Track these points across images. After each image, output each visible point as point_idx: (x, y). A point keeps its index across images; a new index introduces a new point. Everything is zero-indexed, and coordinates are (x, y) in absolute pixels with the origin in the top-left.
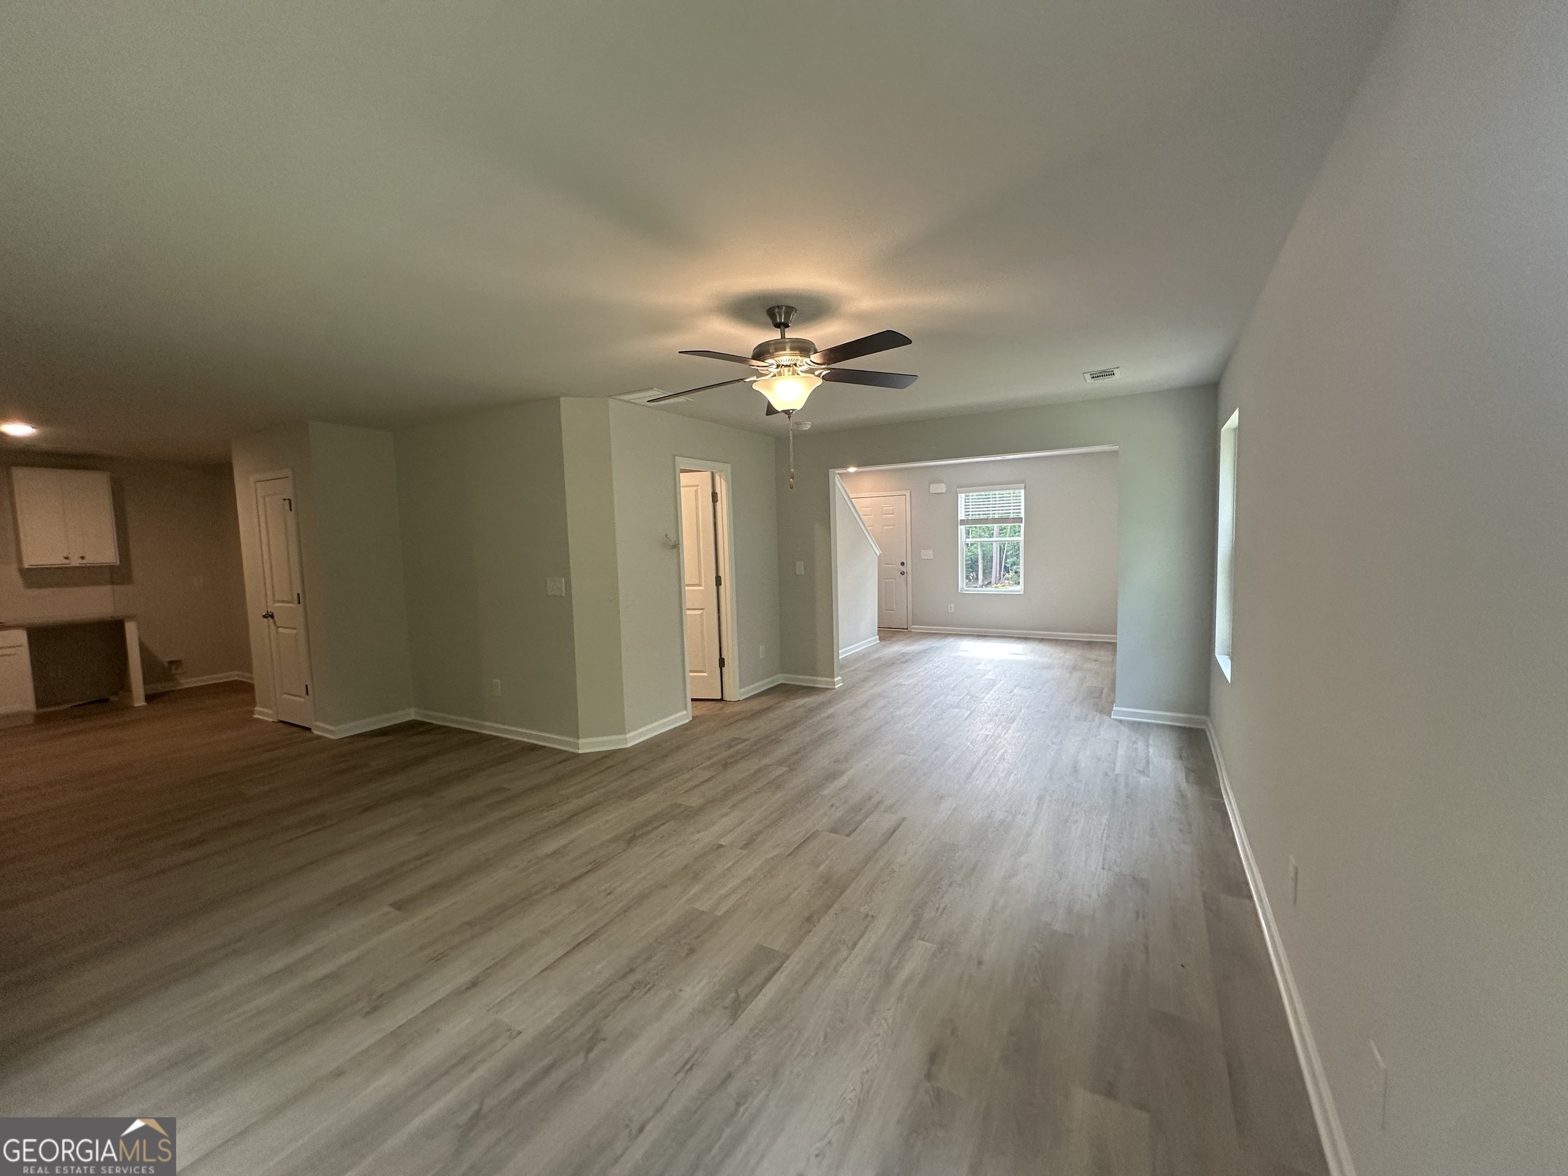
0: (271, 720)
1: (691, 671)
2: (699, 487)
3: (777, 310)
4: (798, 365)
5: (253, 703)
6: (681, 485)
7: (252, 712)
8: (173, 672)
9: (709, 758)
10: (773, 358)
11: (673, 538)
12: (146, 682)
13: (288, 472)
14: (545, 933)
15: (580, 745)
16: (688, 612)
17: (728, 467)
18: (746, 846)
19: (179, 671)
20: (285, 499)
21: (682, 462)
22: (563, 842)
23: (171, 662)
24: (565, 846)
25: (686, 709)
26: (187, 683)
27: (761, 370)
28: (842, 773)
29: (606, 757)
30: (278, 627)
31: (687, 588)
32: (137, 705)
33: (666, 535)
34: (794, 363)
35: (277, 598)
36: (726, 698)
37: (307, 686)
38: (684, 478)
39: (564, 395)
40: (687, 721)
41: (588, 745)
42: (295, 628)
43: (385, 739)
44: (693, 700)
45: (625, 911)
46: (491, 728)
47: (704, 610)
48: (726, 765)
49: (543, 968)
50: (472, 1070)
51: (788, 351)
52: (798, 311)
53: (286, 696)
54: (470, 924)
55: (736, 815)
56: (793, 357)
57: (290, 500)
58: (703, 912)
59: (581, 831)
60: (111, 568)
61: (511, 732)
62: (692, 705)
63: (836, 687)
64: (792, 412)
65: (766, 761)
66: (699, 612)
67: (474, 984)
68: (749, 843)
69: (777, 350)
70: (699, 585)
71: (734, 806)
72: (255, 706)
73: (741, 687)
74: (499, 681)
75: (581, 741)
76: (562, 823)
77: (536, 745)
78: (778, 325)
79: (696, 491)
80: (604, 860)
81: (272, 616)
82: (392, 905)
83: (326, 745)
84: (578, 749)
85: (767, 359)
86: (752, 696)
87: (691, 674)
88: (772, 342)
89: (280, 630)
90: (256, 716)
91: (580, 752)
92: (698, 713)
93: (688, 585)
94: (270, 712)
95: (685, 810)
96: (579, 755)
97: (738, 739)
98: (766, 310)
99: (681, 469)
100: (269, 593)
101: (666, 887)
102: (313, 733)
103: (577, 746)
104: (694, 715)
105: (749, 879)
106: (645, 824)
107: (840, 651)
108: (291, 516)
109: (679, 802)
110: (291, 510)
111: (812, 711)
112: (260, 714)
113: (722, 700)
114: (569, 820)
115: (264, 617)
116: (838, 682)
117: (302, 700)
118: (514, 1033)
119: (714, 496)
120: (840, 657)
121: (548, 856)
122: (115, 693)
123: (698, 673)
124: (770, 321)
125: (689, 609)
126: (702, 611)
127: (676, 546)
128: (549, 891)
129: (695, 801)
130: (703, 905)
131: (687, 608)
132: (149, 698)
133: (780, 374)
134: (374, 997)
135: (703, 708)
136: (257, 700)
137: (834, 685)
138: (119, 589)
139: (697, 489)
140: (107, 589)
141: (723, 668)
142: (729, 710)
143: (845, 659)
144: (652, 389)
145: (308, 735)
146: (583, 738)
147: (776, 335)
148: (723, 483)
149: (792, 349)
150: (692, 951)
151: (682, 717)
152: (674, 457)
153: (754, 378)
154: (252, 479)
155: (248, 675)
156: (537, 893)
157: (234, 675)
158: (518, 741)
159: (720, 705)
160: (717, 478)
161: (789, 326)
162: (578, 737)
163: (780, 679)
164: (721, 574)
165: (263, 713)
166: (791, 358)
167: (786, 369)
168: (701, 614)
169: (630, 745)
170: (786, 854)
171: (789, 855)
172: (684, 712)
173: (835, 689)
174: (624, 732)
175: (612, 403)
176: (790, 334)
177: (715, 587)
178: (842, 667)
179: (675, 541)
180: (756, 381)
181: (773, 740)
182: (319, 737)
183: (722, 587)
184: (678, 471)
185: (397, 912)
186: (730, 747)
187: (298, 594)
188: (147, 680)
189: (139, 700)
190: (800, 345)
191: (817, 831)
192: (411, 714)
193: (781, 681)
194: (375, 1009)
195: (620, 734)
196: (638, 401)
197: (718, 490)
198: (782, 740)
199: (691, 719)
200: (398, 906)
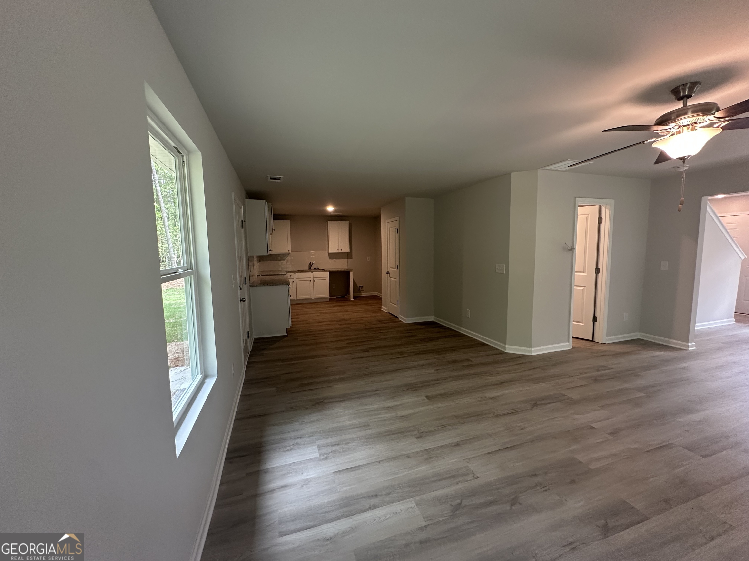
0: (386, 312)
1: (574, 321)
2: (589, 215)
3: (681, 88)
4: (698, 123)
5: (381, 304)
6: (578, 214)
7: (381, 308)
8: (360, 290)
9: (584, 373)
10: (675, 122)
11: (570, 244)
12: (354, 293)
13: (397, 218)
14: (490, 435)
15: (506, 348)
16: (576, 288)
17: (613, 201)
18: (611, 434)
19: (362, 290)
20: (396, 229)
21: (579, 201)
22: (498, 394)
23: (360, 287)
24: (498, 396)
25: (568, 341)
26: (364, 294)
27: (660, 133)
28: (698, 411)
29: (520, 357)
30: (390, 278)
31: (576, 274)
32: (351, 300)
33: (566, 243)
34: (694, 122)
35: (391, 267)
36: (596, 340)
37: (398, 301)
38: (581, 210)
39: (514, 171)
40: (569, 349)
41: (510, 349)
42: (396, 279)
43: (423, 327)
44: (573, 337)
45: (532, 442)
46: (464, 331)
47: (586, 287)
48: (596, 380)
49: (488, 452)
50: (457, 483)
51: (690, 114)
52: (702, 83)
53: (391, 304)
54: (456, 417)
55: (603, 413)
56: (695, 118)
57: (397, 229)
58: (580, 462)
59: (507, 391)
60: (347, 253)
61: (472, 334)
62: (572, 340)
63: (689, 349)
64: (688, 158)
65: (626, 385)
66: (582, 288)
67: (457, 445)
68: (615, 433)
69: (678, 116)
70: (583, 272)
71: (602, 406)
72: (382, 306)
73: (607, 336)
74: (469, 310)
75: (507, 346)
76: (497, 384)
77: (485, 343)
78: (680, 99)
79: (587, 218)
80: (520, 410)
81: (389, 273)
82: (426, 397)
83: (403, 325)
84: (505, 350)
85: (669, 124)
86: (616, 342)
87: (574, 323)
88: (674, 112)
89: (391, 279)
90: (382, 309)
91: (506, 351)
92: (575, 346)
93: (577, 272)
94: (386, 308)
95: (568, 399)
96: (504, 353)
97: (604, 367)
98: (671, 91)
99: (579, 205)
100: (389, 264)
101: (555, 438)
102: (399, 319)
103: (505, 348)
104: (573, 346)
105: (615, 455)
106: (542, 399)
107: (696, 325)
108: (397, 235)
109: (563, 393)
110: (397, 233)
111: (666, 362)
112: (383, 309)
113: (592, 341)
114: (501, 384)
115: (387, 273)
116: (692, 346)
117: (396, 306)
118: (475, 476)
119: (600, 220)
120: (696, 329)
121: (491, 398)
122: (346, 295)
123: (578, 322)
124: (673, 97)
125: (575, 286)
126: (583, 288)
127: (572, 249)
128: (491, 415)
129: (574, 395)
130: (581, 457)
131: (575, 285)
132: (354, 298)
133: (679, 132)
134: (420, 432)
135: (580, 344)
136: (383, 305)
137: (688, 348)
138: (350, 260)
139: (588, 216)
140: (347, 260)
141: (595, 322)
142: (596, 347)
143: (698, 331)
144: (567, 160)
145: (396, 319)
146: (508, 345)
147: (680, 105)
148: (608, 212)
149: (693, 112)
150: (573, 482)
151: (566, 346)
152: (575, 198)
153: (654, 139)
154: (387, 221)
155: (381, 294)
156: (485, 414)
157: (376, 294)
158: (476, 340)
159: (591, 343)
160: (603, 209)
161: (692, 96)
162: (505, 344)
163: (638, 335)
164: (600, 266)
165: (384, 309)
166: (692, 119)
167: (686, 128)
168: (583, 290)
169: (533, 354)
170: (646, 450)
171: (647, 452)
172: (567, 344)
173: (688, 350)
174: (531, 347)
175: (540, 172)
176: (691, 102)
177: (594, 274)
178: (696, 336)
179: (571, 247)
180: (654, 141)
181: (632, 373)
182: (401, 321)
183: (600, 275)
184: (577, 206)
185: (428, 400)
186: (598, 370)
187: (398, 266)
188: (354, 292)
189: (352, 299)
190: (702, 107)
191: (672, 444)
192: (432, 318)
193: (639, 337)
194: (420, 437)
195: (529, 347)
196: (556, 169)
197: (603, 216)
198: (639, 375)
199: (571, 348)
200: (428, 397)
